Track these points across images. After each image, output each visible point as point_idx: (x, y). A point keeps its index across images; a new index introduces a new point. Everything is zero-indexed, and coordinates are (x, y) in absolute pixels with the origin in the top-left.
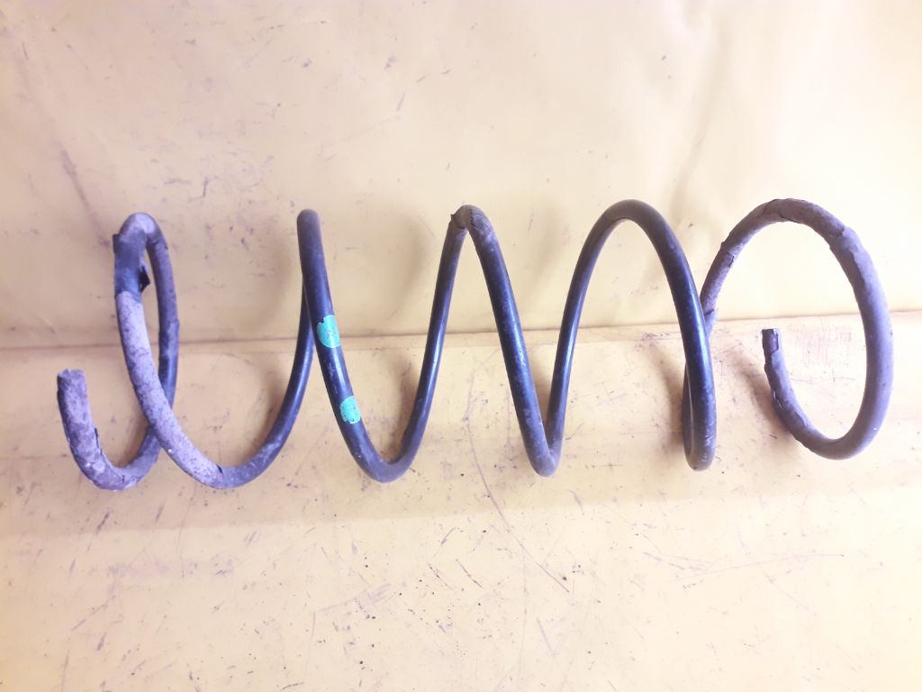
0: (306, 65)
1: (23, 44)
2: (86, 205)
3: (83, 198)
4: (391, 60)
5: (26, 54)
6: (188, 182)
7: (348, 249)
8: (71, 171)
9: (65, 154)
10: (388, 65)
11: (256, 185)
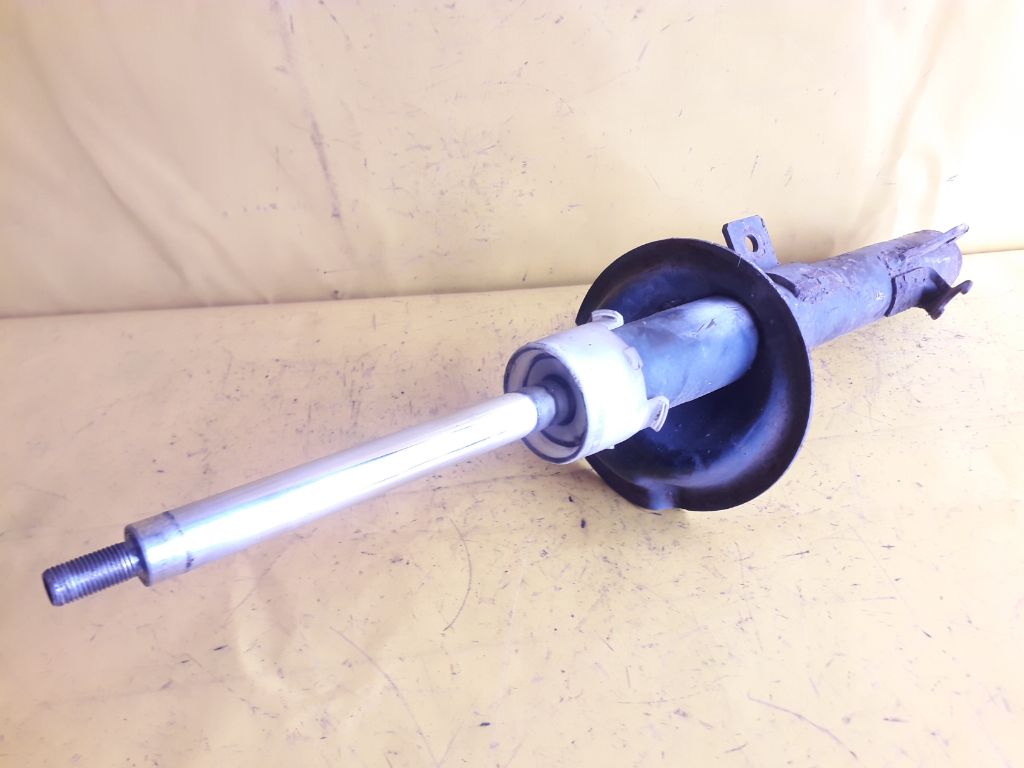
0: (557, 22)
1: (291, 18)
2: (328, 176)
3: (325, 168)
4: (639, 11)
5: (292, 27)
6: (429, 148)
7: (572, 206)
8: (317, 141)
9: (315, 125)
10: (635, 17)
11: (492, 147)
